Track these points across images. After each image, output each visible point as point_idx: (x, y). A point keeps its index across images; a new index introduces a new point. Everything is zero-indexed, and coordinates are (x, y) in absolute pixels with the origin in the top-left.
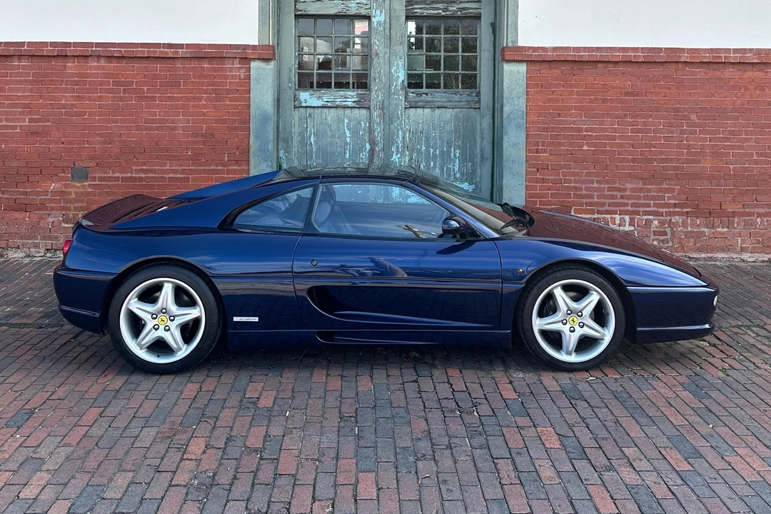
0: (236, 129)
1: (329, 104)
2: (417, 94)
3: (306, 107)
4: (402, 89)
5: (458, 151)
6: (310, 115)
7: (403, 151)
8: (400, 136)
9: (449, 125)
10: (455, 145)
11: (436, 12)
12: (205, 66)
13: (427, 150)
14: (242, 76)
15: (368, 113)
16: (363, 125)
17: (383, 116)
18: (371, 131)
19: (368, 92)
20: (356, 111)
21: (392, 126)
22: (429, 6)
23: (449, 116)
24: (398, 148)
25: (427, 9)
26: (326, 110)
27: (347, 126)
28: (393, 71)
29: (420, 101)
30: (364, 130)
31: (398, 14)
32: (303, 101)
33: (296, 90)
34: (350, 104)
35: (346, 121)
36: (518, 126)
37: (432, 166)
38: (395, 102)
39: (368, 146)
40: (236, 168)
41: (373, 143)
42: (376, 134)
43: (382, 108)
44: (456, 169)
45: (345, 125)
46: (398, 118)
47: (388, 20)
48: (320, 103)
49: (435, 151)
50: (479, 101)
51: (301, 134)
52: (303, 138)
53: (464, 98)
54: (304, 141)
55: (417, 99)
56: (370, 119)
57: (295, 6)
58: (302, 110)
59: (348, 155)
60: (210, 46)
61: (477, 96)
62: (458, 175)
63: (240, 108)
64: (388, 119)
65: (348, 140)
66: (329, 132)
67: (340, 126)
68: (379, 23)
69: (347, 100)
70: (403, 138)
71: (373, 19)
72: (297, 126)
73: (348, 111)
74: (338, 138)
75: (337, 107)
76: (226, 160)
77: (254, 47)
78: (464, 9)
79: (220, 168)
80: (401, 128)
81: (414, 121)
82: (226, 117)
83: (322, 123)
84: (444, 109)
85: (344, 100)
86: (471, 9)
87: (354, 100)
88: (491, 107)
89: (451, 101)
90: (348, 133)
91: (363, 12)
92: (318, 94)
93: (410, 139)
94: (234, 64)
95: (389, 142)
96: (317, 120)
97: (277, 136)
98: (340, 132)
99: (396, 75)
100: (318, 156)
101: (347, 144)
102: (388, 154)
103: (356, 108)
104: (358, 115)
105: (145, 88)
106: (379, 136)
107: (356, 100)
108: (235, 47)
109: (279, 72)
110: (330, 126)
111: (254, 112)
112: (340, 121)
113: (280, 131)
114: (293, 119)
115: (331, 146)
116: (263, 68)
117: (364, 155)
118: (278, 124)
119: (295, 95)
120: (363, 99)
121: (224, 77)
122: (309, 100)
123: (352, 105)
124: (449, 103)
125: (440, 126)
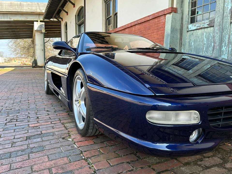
1: (198, 28)
4: (229, 14)
6: (192, 34)
7: (228, 45)
8: (227, 38)
12: (156, 21)
14: (164, 22)
15: (213, 29)
16: (211, 35)
17: (219, 29)
18: (214, 37)
19: (213, 19)
20: (209, 29)
21: (223, 33)
24: (225, 44)
26: (198, 31)
27: (205, 36)
28: (225, 5)
30: (212, 37)
32: (190, 28)
33: (189, 24)
34: (206, 26)
35: (205, 34)
38: (225, 21)
39: (213, 44)
41: (215, 43)
42: (216, 38)
43: (219, 26)
45: (204, 36)
46: (227, 29)
48: (195, 28)
51: (189, 42)
52: (190, 43)
54: (190, 46)
56: (214, 32)
58: (190, 32)
59: (205, 49)
63: (162, 33)
64: (222, 30)
65: (205, 42)
66: (198, 40)
67: (203, 37)
70: (229, 38)
72: (188, 39)
73: (206, 29)
74: (202, 42)
75: (201, 28)
77: (166, 9)
80: (228, 33)
83: (196, 36)
85: (204, 24)
87: (207, 24)
90: (205, 39)
92: (195, 24)
94: (163, 18)
95: (221, 41)
96: (195, 35)
97: (181, 44)
98: (202, 39)
99: (227, 7)
100: (194, 50)
101: (204, 44)
102: (221, 47)
103: (209, 27)
104: (209, 31)
105: (144, 32)
106: (217, 39)
107: (208, 23)
108: (162, 11)
109: (182, 18)
110: (199, 37)
111: (165, 34)
112: (203, 34)
113: (183, 41)
114: (186, 36)
115: (199, 46)
116: (169, 17)
117: (211, 49)
118: (181, 39)
119: (187, 27)
120: (211, 22)
121: (160, 23)
122: (192, 28)
123: (207, 26)
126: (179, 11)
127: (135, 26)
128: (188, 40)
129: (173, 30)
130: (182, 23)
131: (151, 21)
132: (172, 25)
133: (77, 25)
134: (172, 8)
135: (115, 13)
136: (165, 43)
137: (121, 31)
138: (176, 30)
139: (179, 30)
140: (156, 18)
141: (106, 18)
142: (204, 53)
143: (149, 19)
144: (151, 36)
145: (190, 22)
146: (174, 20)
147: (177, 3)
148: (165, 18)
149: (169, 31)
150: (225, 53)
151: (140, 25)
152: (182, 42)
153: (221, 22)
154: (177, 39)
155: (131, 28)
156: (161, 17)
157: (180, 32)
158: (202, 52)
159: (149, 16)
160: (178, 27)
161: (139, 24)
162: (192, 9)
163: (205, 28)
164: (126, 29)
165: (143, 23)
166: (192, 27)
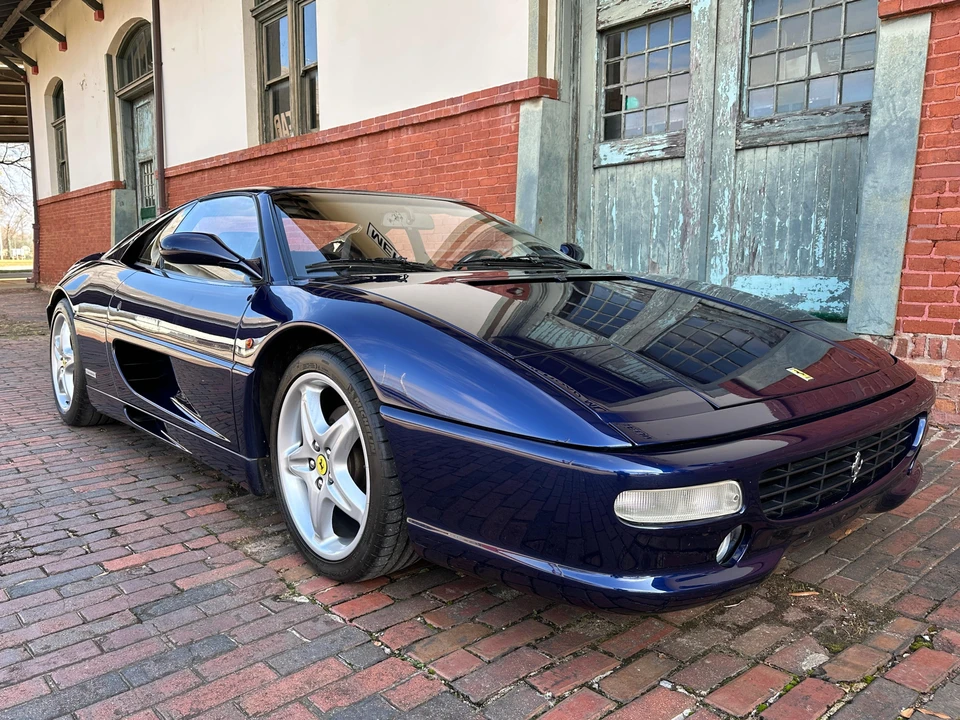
1: (633, 158)
2: (755, 125)
3: (607, 166)
4: (732, 119)
5: (823, 221)
6: (612, 179)
7: (731, 224)
8: (726, 199)
9: (810, 173)
10: (820, 210)
12: (482, 121)
13: (770, 221)
14: (512, 128)
15: (683, 165)
16: (676, 186)
17: (702, 168)
18: (685, 194)
19: (683, 132)
20: (668, 164)
21: (714, 184)
23: (809, 156)
24: (721, 218)
26: (629, 168)
27: (656, 189)
28: (719, 90)
29: (760, 135)
30: (678, 193)
32: (602, 157)
33: (600, 142)
34: (658, 154)
35: (655, 181)
36: (899, 153)
37: (777, 247)
38: (721, 142)
39: (681, 217)
41: (687, 214)
42: (692, 197)
43: (701, 156)
44: (819, 251)
45: (653, 187)
46: (725, 168)
47: (715, 4)
48: (621, 158)
50: (867, 121)
51: (602, 206)
52: (604, 212)
53: (837, 119)
54: (604, 219)
55: (755, 133)
56: (684, 176)
57: (598, 16)
58: (603, 171)
59: (655, 233)
60: (483, 93)
61: (863, 111)
62: (821, 264)
63: (508, 171)
64: (710, 172)
65: (656, 210)
66: (633, 201)
67: (647, 190)
68: (702, 12)
69: (655, 147)
70: (733, 201)
71: (694, 8)
72: (597, 195)
73: (657, 165)
74: (644, 208)
75: (643, 161)
80: (728, 185)
81: (750, 171)
83: (625, 188)
84: (802, 145)
85: (650, 148)
87: (662, 147)
89: (813, 129)
90: (655, 198)
91: (681, 1)
92: (620, 145)
93: (744, 204)
94: (506, 113)
95: (709, 209)
96: (620, 185)
97: (573, 211)
98: (647, 199)
99: (724, 95)
100: (619, 237)
101: (654, 216)
102: (707, 230)
103: (667, 159)
104: (669, 171)
105: (437, 158)
106: (695, 201)
107: (666, 146)
108: (504, 88)
109: (576, 120)
110: (635, 191)
111: (520, 174)
112: (647, 182)
113: (578, 203)
114: (592, 185)
115: (635, 221)
116: (531, 114)
117: (676, 233)
118: (573, 194)
119: (594, 151)
120: (675, 143)
121: (497, 132)
122: (609, 156)
123: (661, 156)
124: (808, 134)
125: (794, 176)
126: (565, 91)
127: (397, 132)
128: (597, 200)
129: (547, 161)
130: (575, 139)
131: (462, 121)
132: (542, 145)
133: (117, 99)
134: (542, 80)
135: (302, 69)
136: (521, 207)
137: (337, 146)
138: (557, 160)
139: (566, 163)
140: (483, 113)
141: (261, 83)
142: (655, 246)
143: (453, 113)
144: (465, 175)
145: (602, 134)
146: (548, 126)
147: (559, 63)
148: (518, 116)
149: (535, 168)
150: (720, 251)
151: (417, 128)
152: (576, 205)
153: (708, 145)
154: (560, 194)
155: (382, 140)
156: (501, 109)
157: (570, 169)
158: (648, 245)
159: (452, 101)
160: (564, 152)
161: (413, 125)
162: (609, 87)
163: (654, 160)
164: (359, 140)
165: (432, 125)
166: (609, 153)
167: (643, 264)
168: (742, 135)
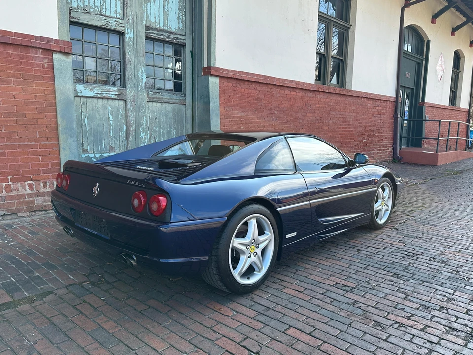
0: (44, 110)
1: (99, 95)
2: (154, 93)
3: (81, 97)
4: (145, 88)
5: (175, 131)
6: (84, 103)
7: (147, 130)
8: (145, 121)
9: (170, 114)
10: (174, 127)
11: (163, 37)
12: (11, 52)
13: (159, 131)
14: (46, 65)
15: (124, 104)
16: (121, 112)
17: (134, 106)
18: (126, 116)
19: (124, 88)
20: (116, 102)
21: (140, 114)
22: (159, 33)
23: (170, 108)
24: (143, 128)
25: (157, 34)
26: (95, 100)
27: (111, 113)
28: (139, 75)
29: (156, 98)
30: (122, 115)
31: (141, 34)
32: (79, 92)
34: (113, 96)
35: (110, 109)
36: (216, 115)
38: (141, 97)
39: (125, 127)
40: (47, 143)
41: (127, 124)
42: (130, 118)
43: (134, 101)
45: (109, 111)
46: (143, 108)
47: (135, 37)
48: (92, 94)
49: (163, 131)
50: (185, 100)
51: (78, 117)
52: (79, 120)
53: (178, 97)
54: (80, 124)
55: (154, 96)
56: (126, 108)
57: (70, 13)
58: (78, 99)
59: (112, 133)
60: (17, 34)
61: (184, 96)
63: (46, 93)
64: (137, 108)
65: (112, 122)
66: (98, 117)
67: (106, 112)
68: (130, 38)
69: (111, 93)
71: (126, 35)
73: (111, 101)
74: (105, 121)
75: (103, 98)
76: (38, 136)
77: (56, 41)
78: (177, 38)
79: (33, 143)
80: (145, 115)
81: (151, 111)
82: (35, 100)
83: (92, 110)
84: (168, 104)
85: (109, 93)
86: (181, 39)
87: (115, 93)
88: (191, 104)
89: (172, 99)
90: (110, 116)
91: (120, 29)
92: (90, 87)
93: (150, 123)
94: (37, 54)
96: (89, 107)
98: (106, 116)
99: (141, 77)
101: (110, 125)
103: (116, 99)
104: (117, 105)
107: (117, 93)
110: (98, 112)
112: (105, 108)
115: (100, 127)
116: (63, 61)
117: (123, 133)
120: (121, 93)
122: (84, 91)
124: (171, 100)
125: (166, 115)
142: (112, 139)
148: (51, 59)
156: (32, 50)
158: (108, 139)
163: (110, 98)
167: (106, 148)
168: (149, 96)
